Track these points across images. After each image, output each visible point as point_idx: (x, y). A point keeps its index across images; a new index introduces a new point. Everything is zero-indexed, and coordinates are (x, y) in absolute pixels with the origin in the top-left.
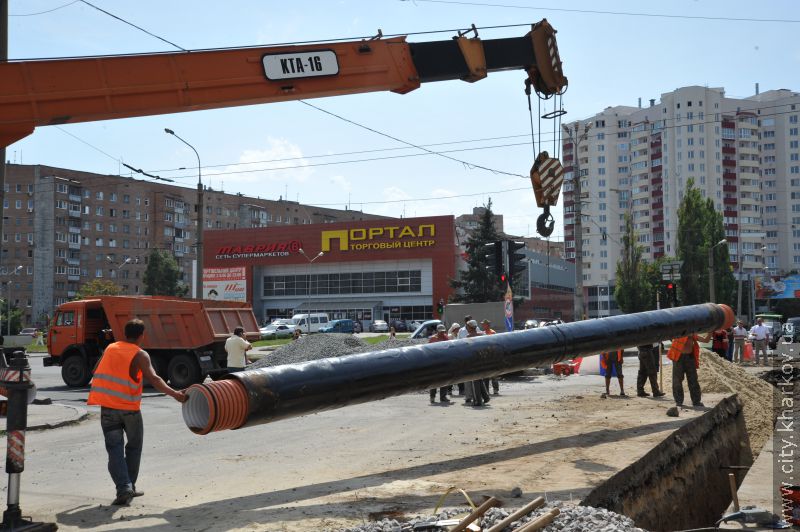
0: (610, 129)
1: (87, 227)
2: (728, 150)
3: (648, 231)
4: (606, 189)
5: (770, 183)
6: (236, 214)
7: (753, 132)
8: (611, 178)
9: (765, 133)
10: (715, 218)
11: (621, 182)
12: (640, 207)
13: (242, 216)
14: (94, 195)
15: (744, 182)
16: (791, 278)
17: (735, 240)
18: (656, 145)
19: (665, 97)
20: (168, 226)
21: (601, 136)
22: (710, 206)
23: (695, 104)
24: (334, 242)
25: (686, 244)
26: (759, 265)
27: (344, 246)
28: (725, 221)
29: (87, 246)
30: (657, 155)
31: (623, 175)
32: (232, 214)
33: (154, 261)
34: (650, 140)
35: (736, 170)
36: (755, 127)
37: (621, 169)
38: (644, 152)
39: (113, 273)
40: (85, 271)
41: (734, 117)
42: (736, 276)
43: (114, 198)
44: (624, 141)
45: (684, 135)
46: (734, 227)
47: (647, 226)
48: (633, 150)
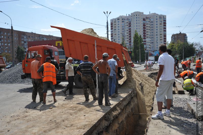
0: (120, 20)
1: (2, 41)
2: (144, 25)
3: (128, 42)
4: (120, 33)
5: (152, 32)
6: (39, 38)
7: (149, 22)
8: (121, 31)
9: (151, 22)
10: (141, 39)
11: (123, 32)
12: (127, 37)
13: (40, 38)
14: (4, 33)
15: (147, 32)
16: (156, 51)
17: (145, 44)
18: (130, 24)
19: (131, 14)
20: (22, 41)
21: (119, 22)
22: (140, 36)
23: (138, 15)
24: (59, 44)
25: (135, 44)
26: (150, 49)
27: (61, 45)
28: (143, 40)
29: (3, 45)
30: (130, 26)
31: (123, 30)
32: (38, 38)
33: (18, 48)
34: (129, 23)
35: (146, 29)
36: (149, 21)
37: (123, 29)
38: (127, 25)
39: (10, 51)
40: (3, 51)
41: (145, 18)
42: (145, 51)
43: (9, 34)
44: (123, 23)
45: (136, 25)
46: (145, 41)
47: (128, 41)
48: (125, 25)
